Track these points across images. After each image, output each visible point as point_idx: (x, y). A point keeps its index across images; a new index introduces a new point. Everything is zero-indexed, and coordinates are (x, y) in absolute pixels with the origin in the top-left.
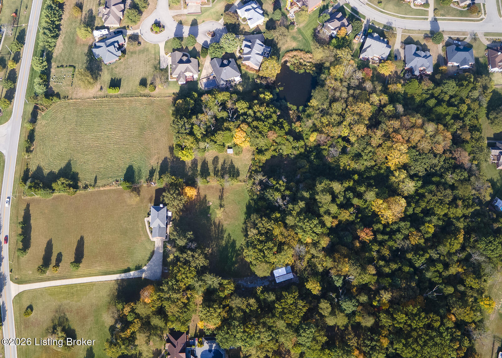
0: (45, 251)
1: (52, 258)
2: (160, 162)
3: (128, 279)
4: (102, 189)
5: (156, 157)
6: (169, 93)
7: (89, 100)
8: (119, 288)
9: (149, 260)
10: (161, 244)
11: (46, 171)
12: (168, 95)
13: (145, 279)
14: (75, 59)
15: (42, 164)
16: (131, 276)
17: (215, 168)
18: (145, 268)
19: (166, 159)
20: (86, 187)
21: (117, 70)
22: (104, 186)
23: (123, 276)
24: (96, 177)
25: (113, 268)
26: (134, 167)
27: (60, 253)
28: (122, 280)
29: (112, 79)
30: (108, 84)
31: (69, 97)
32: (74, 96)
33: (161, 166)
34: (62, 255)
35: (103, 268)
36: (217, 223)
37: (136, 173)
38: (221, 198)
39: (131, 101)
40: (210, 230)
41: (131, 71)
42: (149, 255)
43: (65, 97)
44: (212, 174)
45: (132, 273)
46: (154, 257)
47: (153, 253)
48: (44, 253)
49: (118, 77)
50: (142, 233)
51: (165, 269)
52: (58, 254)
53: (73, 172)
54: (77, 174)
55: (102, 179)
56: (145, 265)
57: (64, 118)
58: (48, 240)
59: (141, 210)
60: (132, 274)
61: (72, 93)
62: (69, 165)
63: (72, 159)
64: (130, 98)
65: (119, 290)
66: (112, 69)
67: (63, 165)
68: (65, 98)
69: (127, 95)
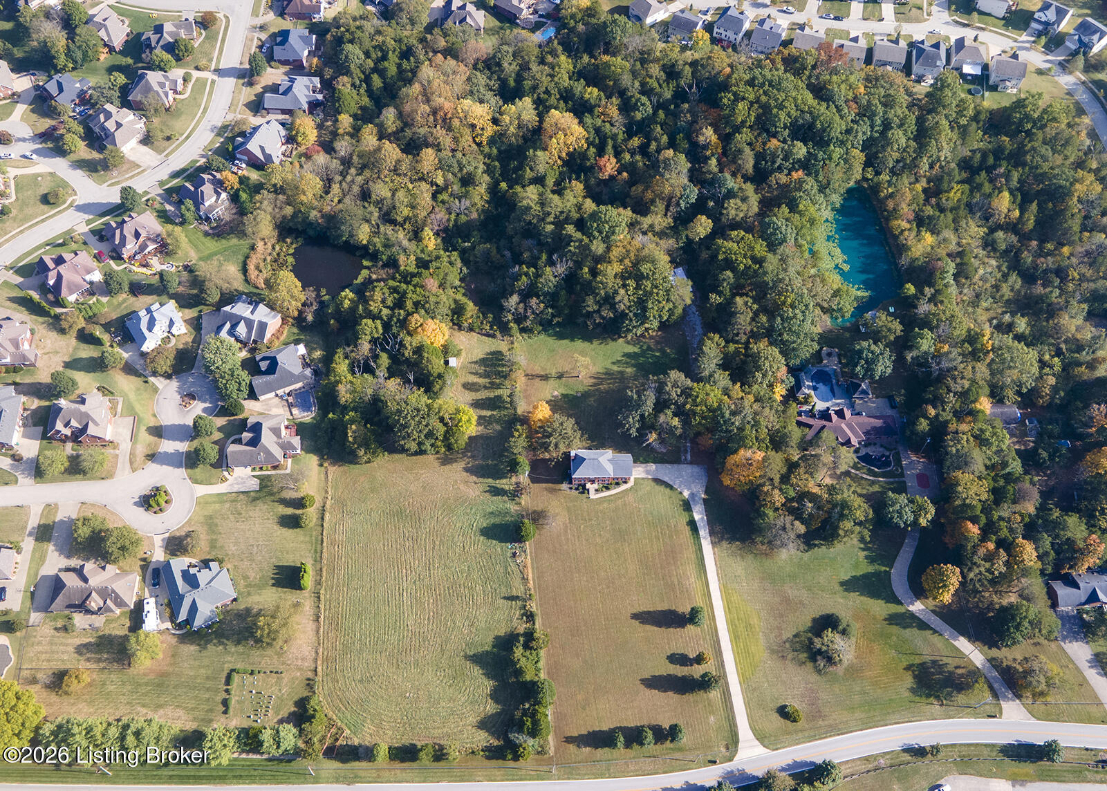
0: (665, 691)
1: (680, 675)
2: (474, 478)
3: (709, 522)
4: (531, 584)
5: (462, 487)
6: (319, 474)
7: (321, 630)
8: (728, 539)
9: (671, 487)
10: (640, 469)
11: (491, 708)
12: (323, 476)
13: (706, 492)
14: (209, 672)
15: (473, 719)
16: (702, 518)
17: (485, 388)
18: (686, 494)
19: (466, 470)
20: (530, 617)
21: (252, 575)
22: (525, 580)
23: (704, 532)
24: (505, 598)
25: (690, 553)
26: (485, 525)
27: (668, 658)
28: (712, 533)
29: (273, 585)
30: (285, 593)
31: (310, 675)
32: (309, 664)
33: (483, 476)
34: (673, 655)
35: (691, 570)
36: (593, 381)
37: (497, 520)
38: (545, 378)
39: (333, 543)
40: (607, 392)
41: (258, 546)
42: (662, 488)
43: (308, 685)
44: (498, 392)
45: (697, 517)
46: (666, 479)
47: (658, 481)
48: (670, 694)
49: (270, 572)
50: (620, 502)
51: (686, 459)
52: (671, 662)
53: (494, 647)
54: (497, 638)
55: (509, 585)
56: (681, 493)
57: (361, 681)
58: (642, 687)
59: (575, 506)
60: (699, 515)
61: (299, 669)
62: (477, 659)
63: (462, 654)
64: (325, 544)
65: (732, 539)
66: (249, 585)
67: (477, 671)
68: (310, 686)
69: (316, 551)
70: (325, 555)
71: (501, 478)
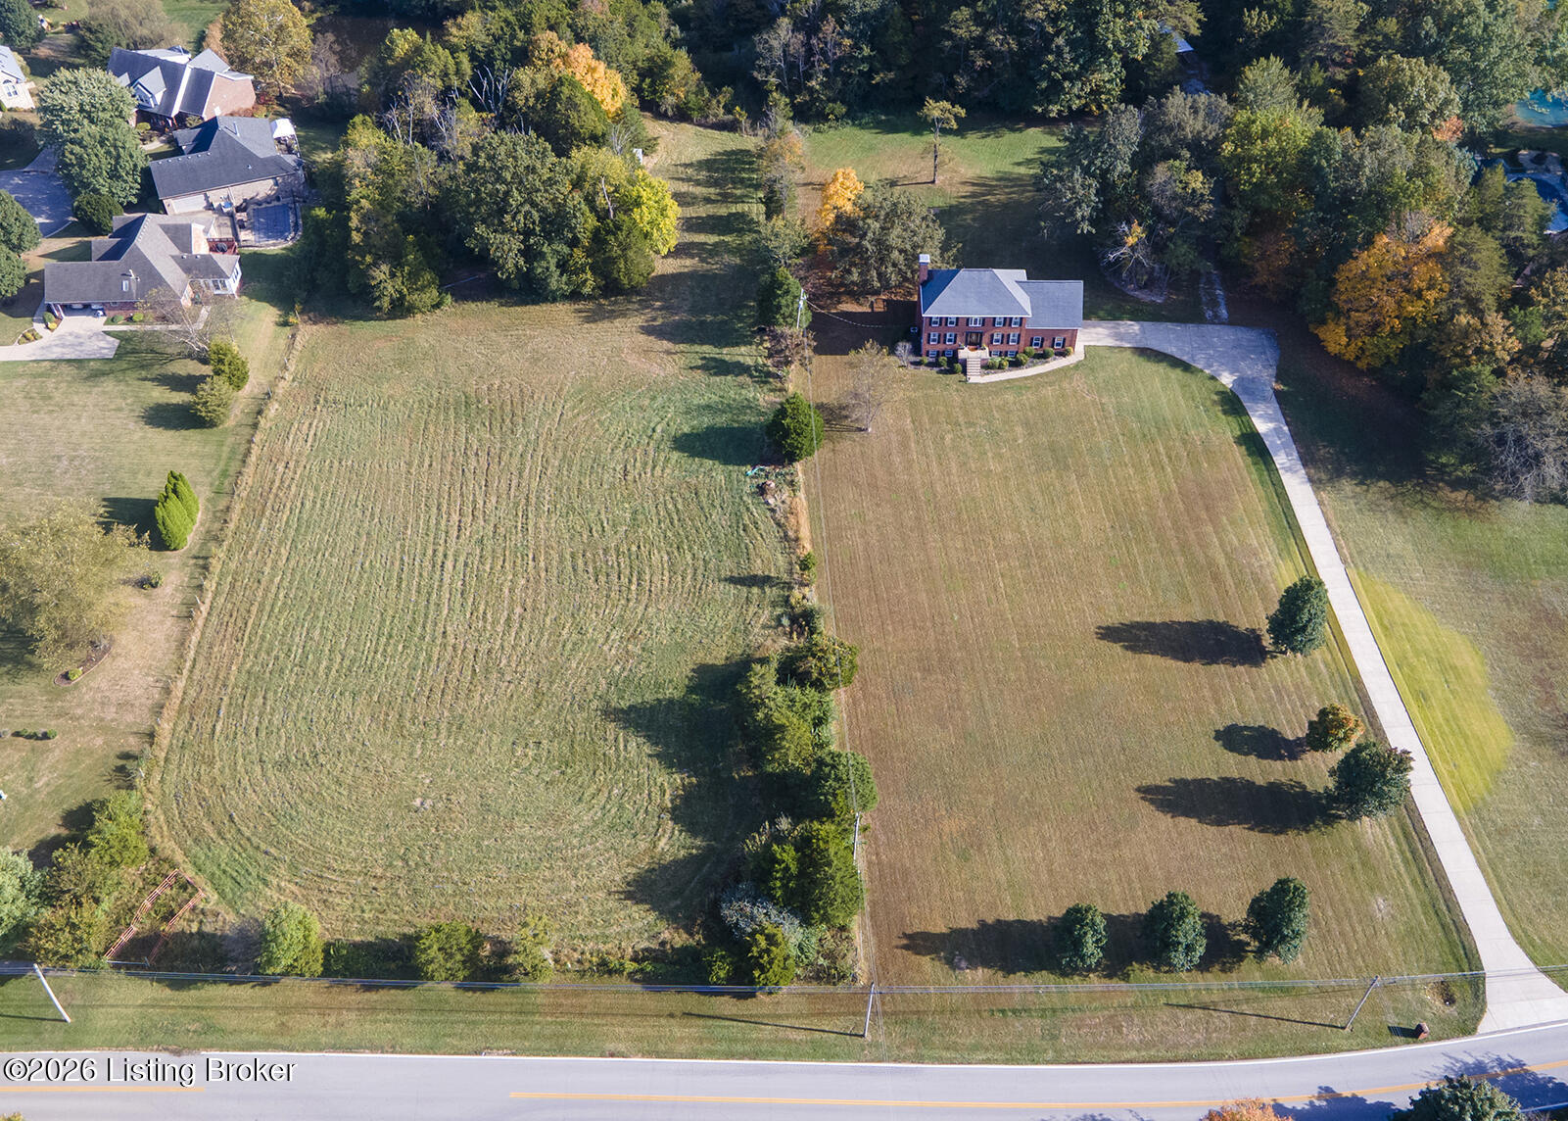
0: (1219, 823)
1: (1260, 781)
2: (666, 345)
3: (1296, 437)
4: (807, 551)
5: (632, 360)
7: (195, 638)
8: (1353, 475)
9: (1186, 367)
10: (1100, 330)
11: (672, 843)
12: (282, 343)
13: (1279, 378)
15: (616, 871)
16: (1277, 431)
17: (708, 200)
18: (1227, 380)
19: (648, 330)
20: (803, 621)
22: (789, 540)
23: (1285, 458)
24: (732, 580)
25: (1253, 495)
26: (686, 429)
27: (1219, 736)
28: (1307, 459)
31: (133, 744)
32: (139, 718)
34: (1233, 729)
35: (1260, 537)
36: (971, 189)
37: (721, 420)
39: (274, 458)
40: (1005, 206)
41: (73, 459)
42: (1162, 369)
43: (121, 769)
44: (736, 208)
45: (1262, 426)
46: (1170, 350)
47: (1144, 352)
48: (1236, 830)
50: (1050, 391)
51: (1216, 316)
52: (1229, 746)
53: (691, 690)
54: (702, 670)
55: (742, 552)
56: (1213, 378)
57: (283, 765)
58: (1147, 809)
59: (927, 397)
60: (1265, 422)
61: (102, 727)
62: (641, 719)
63: (595, 704)
64: (252, 460)
65: (1365, 474)
67: (636, 748)
68: (123, 773)
69: (224, 474)
70: (249, 478)
71: (737, 344)
